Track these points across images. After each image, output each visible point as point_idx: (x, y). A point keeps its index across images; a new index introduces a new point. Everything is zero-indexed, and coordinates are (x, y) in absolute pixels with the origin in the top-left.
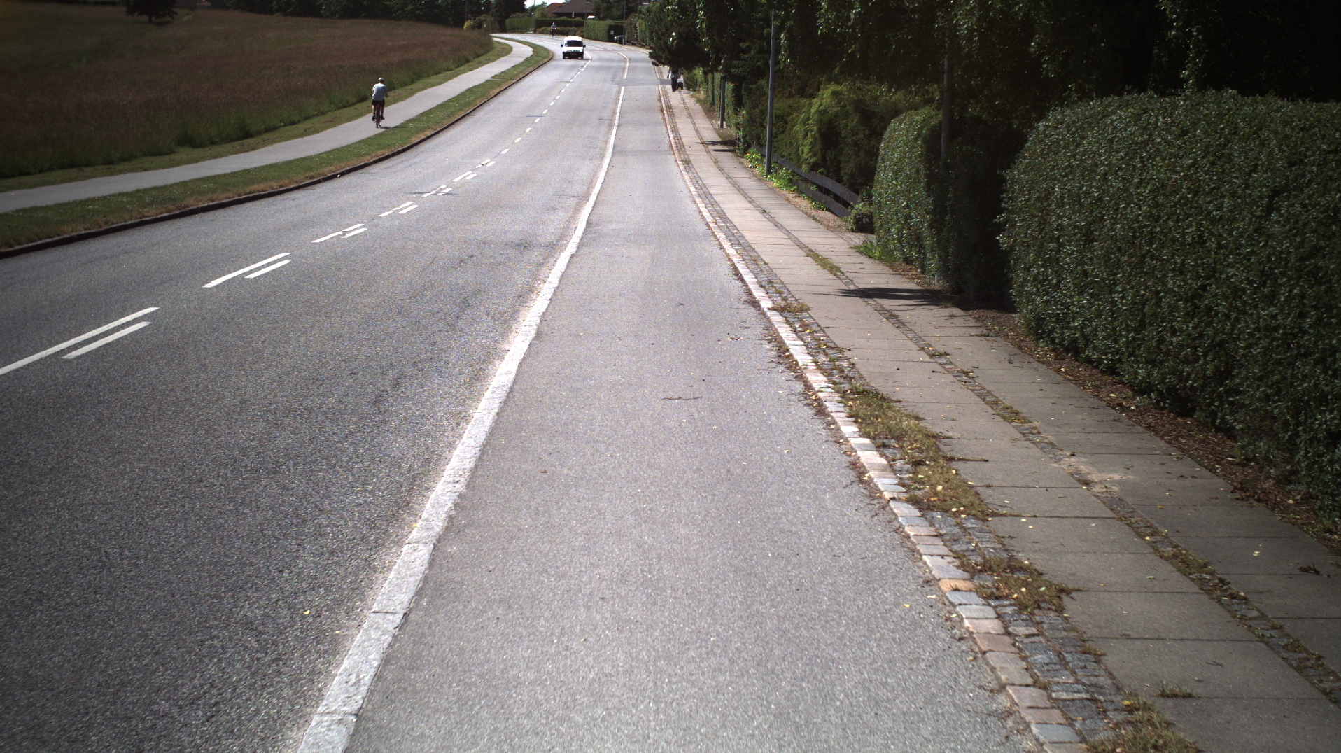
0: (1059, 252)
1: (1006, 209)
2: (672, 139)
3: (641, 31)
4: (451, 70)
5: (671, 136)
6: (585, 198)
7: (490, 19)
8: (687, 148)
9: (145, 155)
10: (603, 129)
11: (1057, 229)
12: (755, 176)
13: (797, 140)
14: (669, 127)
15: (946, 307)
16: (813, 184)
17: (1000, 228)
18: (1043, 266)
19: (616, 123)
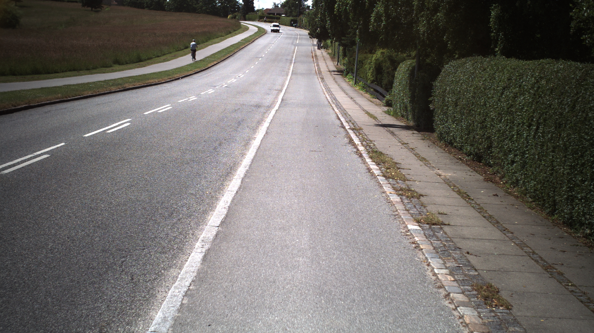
0: (447, 110)
1: (433, 96)
2: (316, 69)
3: (305, 22)
4: (223, 36)
5: (316, 68)
6: (281, 91)
7: (240, 14)
8: (323, 73)
9: (101, 67)
10: (288, 64)
11: (447, 102)
12: (349, 85)
13: (366, 70)
14: (315, 64)
15: (412, 131)
16: (372, 88)
17: (430, 102)
18: (442, 115)
19: (293, 61)
